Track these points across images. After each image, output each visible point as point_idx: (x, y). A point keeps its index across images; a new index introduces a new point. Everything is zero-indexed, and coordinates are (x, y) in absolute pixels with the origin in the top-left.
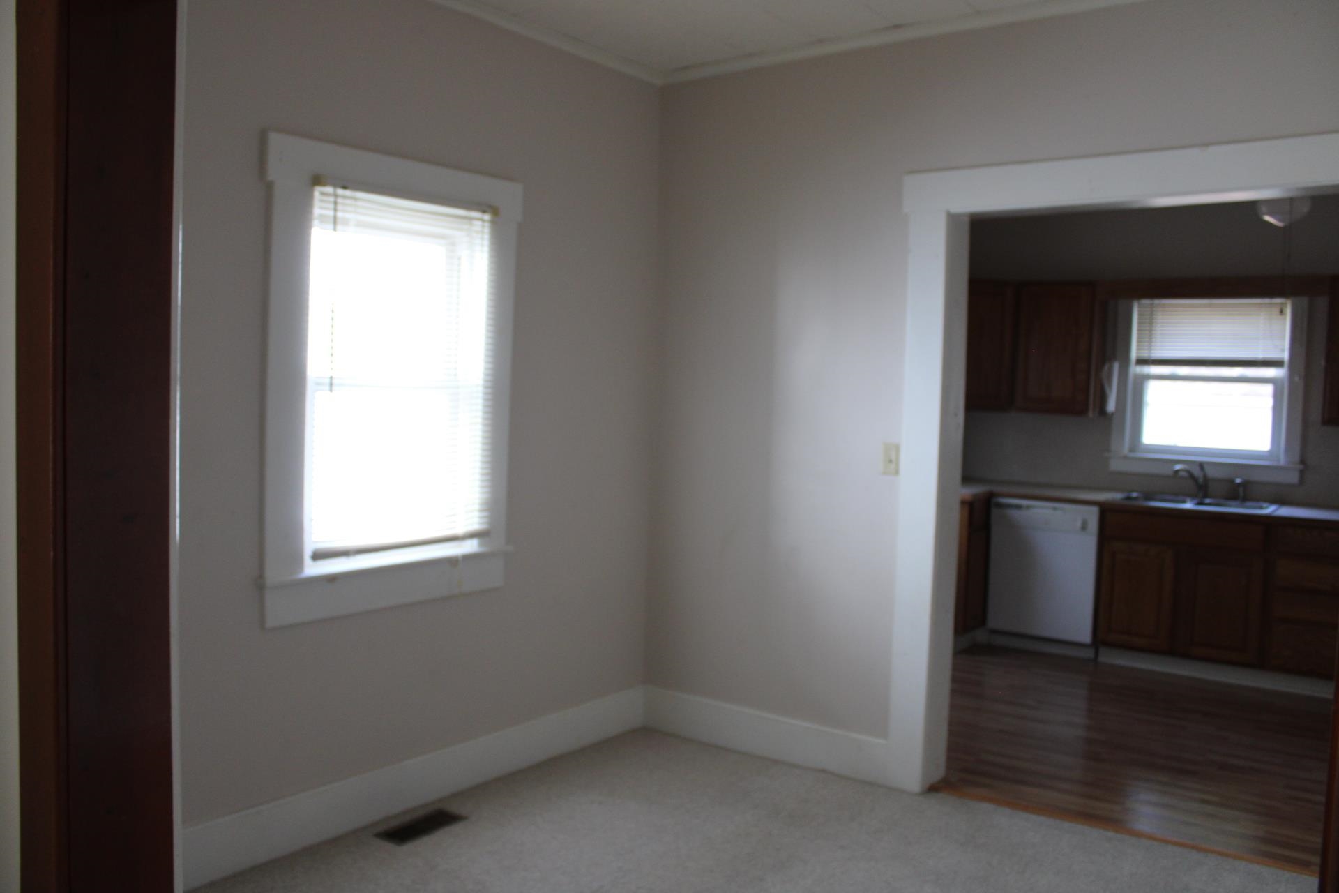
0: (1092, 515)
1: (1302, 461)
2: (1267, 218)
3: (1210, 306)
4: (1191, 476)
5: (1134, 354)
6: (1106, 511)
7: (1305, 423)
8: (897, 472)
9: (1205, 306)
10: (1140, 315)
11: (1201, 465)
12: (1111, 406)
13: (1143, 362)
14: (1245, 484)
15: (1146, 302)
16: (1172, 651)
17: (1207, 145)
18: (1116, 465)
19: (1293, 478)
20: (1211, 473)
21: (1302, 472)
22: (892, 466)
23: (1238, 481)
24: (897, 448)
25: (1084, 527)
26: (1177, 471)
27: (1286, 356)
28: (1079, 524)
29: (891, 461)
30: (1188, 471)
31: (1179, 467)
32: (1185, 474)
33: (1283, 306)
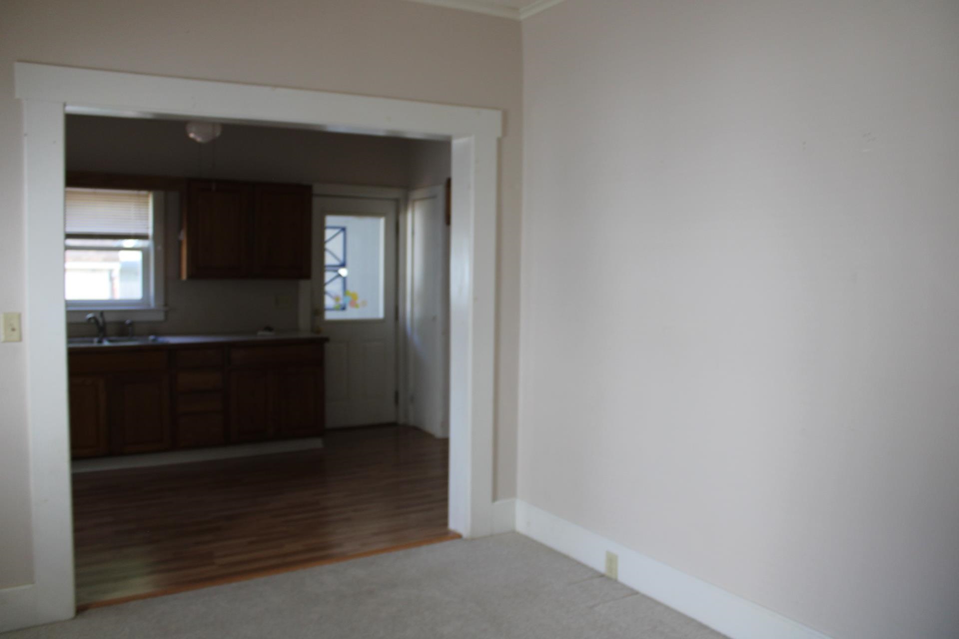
1: (166, 305)
2: (192, 135)
3: (95, 194)
4: (97, 322)
7: (166, 279)
8: (20, 339)
9: (89, 194)
11: (102, 313)
14: (132, 324)
17: (276, 86)
19: (160, 317)
20: (109, 318)
21: (167, 313)
22: (16, 334)
23: (127, 322)
24: (19, 316)
26: (90, 319)
27: (150, 232)
29: (13, 330)
30: (94, 318)
31: (90, 316)
32: (93, 321)
33: (147, 196)
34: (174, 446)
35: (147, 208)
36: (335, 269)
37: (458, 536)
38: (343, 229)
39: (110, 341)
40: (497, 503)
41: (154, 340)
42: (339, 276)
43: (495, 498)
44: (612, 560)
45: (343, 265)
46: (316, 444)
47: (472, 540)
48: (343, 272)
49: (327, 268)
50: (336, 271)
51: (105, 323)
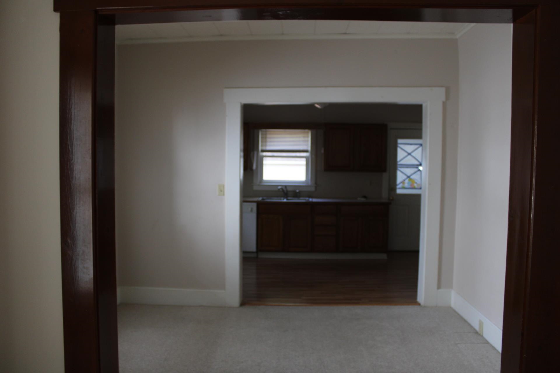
0: (254, 206)
1: (316, 183)
2: (316, 105)
3: (285, 132)
5: (260, 148)
6: (259, 205)
7: (316, 171)
8: (224, 195)
10: (262, 135)
11: (286, 186)
12: (254, 167)
13: (263, 151)
14: (300, 192)
15: (264, 130)
16: (285, 250)
18: (255, 188)
19: (313, 189)
20: (289, 189)
21: (316, 187)
23: (297, 191)
24: (223, 186)
25: (252, 211)
26: (279, 189)
27: (309, 149)
28: (250, 209)
29: (221, 191)
30: (282, 189)
31: (279, 187)
32: (281, 190)
33: (308, 132)
34: (312, 250)
35: (308, 138)
36: (417, 166)
37: (419, 304)
38: (421, 145)
39: (287, 199)
40: (440, 290)
41: (308, 200)
42: (419, 170)
43: (439, 287)
44: (481, 324)
45: (421, 165)
46: (383, 256)
47: (425, 307)
48: (421, 168)
49: (398, 166)
50: (417, 168)
51: (287, 191)
